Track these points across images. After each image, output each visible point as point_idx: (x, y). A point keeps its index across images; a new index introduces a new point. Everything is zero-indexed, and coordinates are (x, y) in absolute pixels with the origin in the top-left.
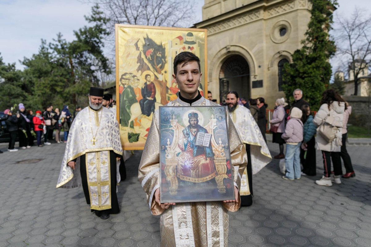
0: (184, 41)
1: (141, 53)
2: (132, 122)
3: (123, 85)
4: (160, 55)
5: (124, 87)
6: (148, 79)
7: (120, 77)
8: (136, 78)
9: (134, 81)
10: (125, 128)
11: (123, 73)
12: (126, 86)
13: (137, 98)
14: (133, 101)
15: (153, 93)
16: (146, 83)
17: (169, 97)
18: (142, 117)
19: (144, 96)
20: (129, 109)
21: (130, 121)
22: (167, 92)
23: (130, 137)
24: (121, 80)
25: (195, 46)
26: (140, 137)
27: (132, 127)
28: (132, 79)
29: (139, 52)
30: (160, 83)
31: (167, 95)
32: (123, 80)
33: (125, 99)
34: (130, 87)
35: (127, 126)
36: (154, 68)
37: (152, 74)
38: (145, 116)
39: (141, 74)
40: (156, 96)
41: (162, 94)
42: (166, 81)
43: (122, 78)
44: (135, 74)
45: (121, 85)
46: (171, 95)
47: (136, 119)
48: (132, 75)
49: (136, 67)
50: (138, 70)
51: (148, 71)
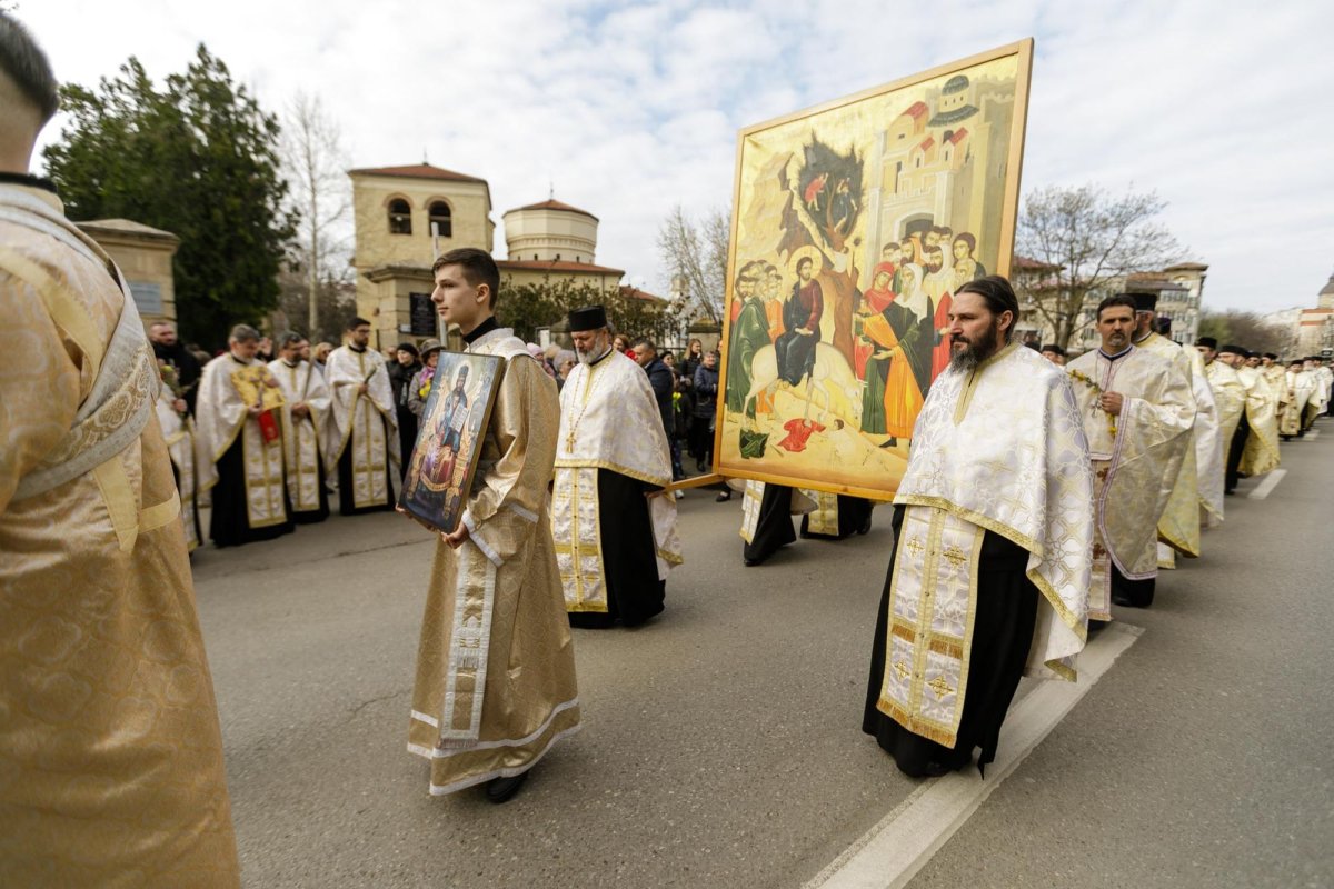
0: (931, 115)
1: (792, 195)
2: (753, 399)
3: (742, 296)
4: (846, 190)
5: (744, 303)
6: (804, 272)
7: (737, 276)
8: (773, 272)
9: (768, 282)
10: (736, 416)
11: (744, 264)
12: (747, 299)
13: (770, 332)
14: (759, 340)
15: (813, 315)
16: (796, 286)
17: (860, 325)
18: (777, 388)
19: (789, 326)
20: (750, 363)
21: (748, 398)
22: (855, 307)
23: (744, 442)
24: (737, 284)
25: (969, 124)
26: (767, 445)
27: (751, 415)
28: (764, 276)
29: (787, 193)
30: (837, 279)
31: (855, 317)
32: (742, 283)
33: (742, 335)
34: (757, 302)
35: (741, 412)
36: (823, 233)
37: (816, 255)
38: (786, 383)
39: (788, 261)
40: (822, 324)
41: (838, 315)
42: (856, 271)
43: (742, 278)
44: (771, 262)
45: (738, 299)
46: (866, 315)
47: (763, 392)
48: (765, 266)
49: (777, 243)
50: (780, 250)
51: (807, 248)
